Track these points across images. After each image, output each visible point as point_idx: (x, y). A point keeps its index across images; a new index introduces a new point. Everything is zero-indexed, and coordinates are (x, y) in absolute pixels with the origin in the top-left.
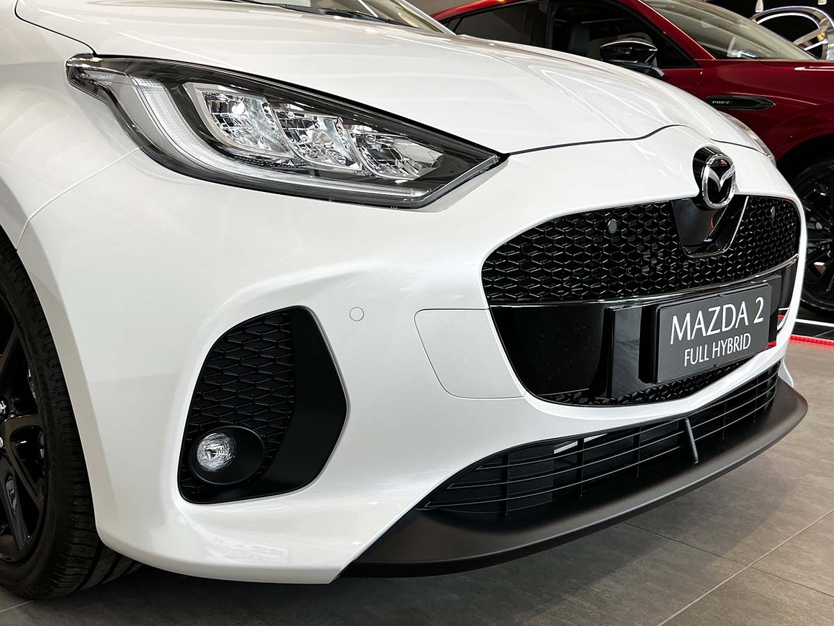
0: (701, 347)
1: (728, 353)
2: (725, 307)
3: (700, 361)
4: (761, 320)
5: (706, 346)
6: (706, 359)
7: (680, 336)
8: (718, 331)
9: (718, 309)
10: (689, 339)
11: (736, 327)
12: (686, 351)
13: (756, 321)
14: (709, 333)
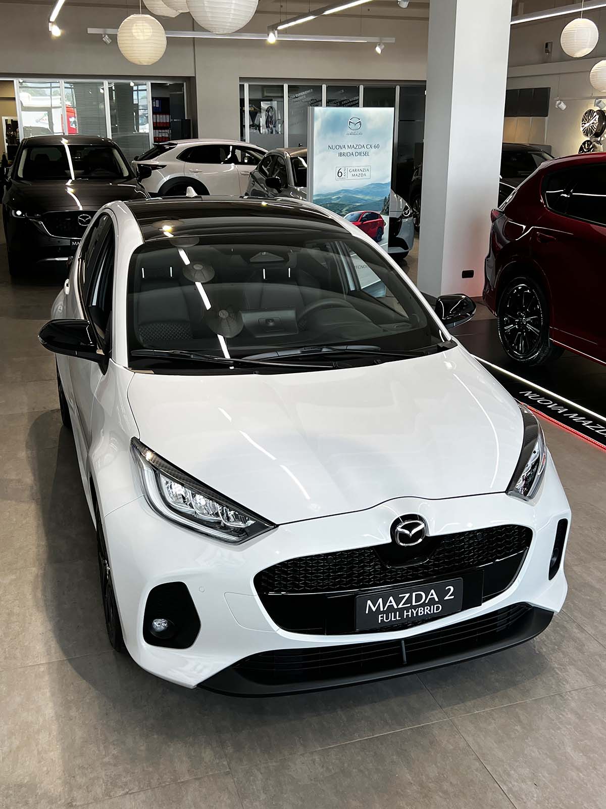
0: (393, 613)
1: (419, 614)
2: (414, 594)
3: (393, 619)
4: (452, 597)
5: (398, 613)
6: (398, 618)
7: (374, 609)
8: (409, 605)
9: (407, 595)
10: (382, 609)
11: (427, 602)
12: (380, 616)
13: (447, 598)
14: (400, 606)
